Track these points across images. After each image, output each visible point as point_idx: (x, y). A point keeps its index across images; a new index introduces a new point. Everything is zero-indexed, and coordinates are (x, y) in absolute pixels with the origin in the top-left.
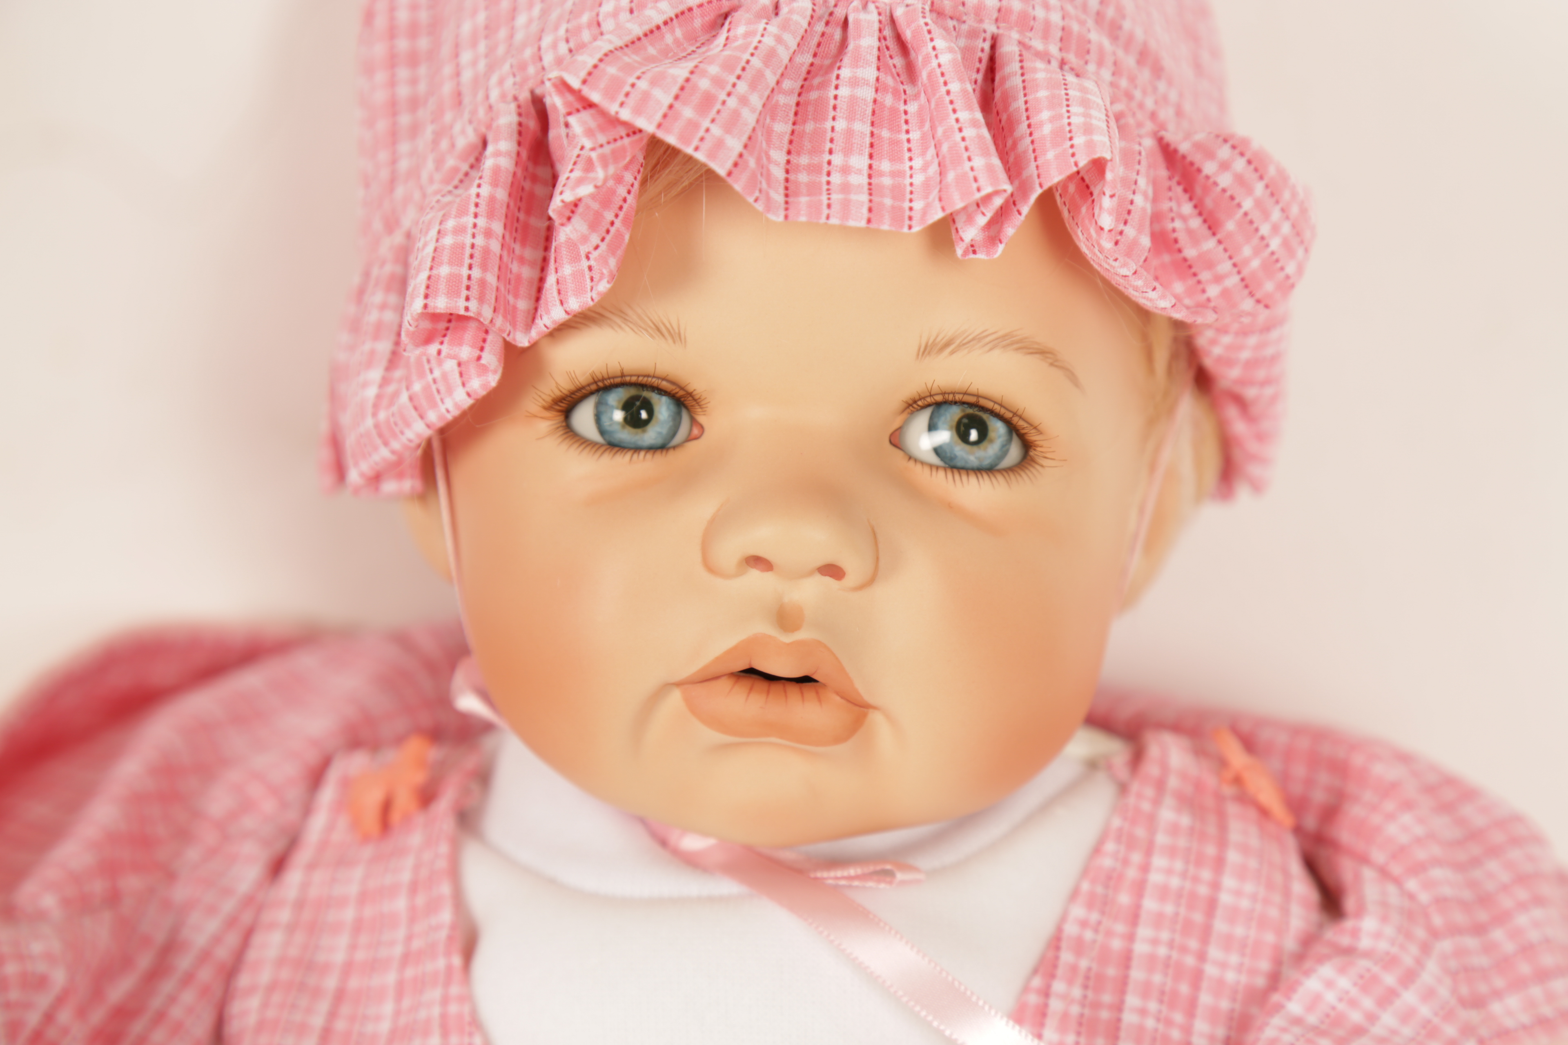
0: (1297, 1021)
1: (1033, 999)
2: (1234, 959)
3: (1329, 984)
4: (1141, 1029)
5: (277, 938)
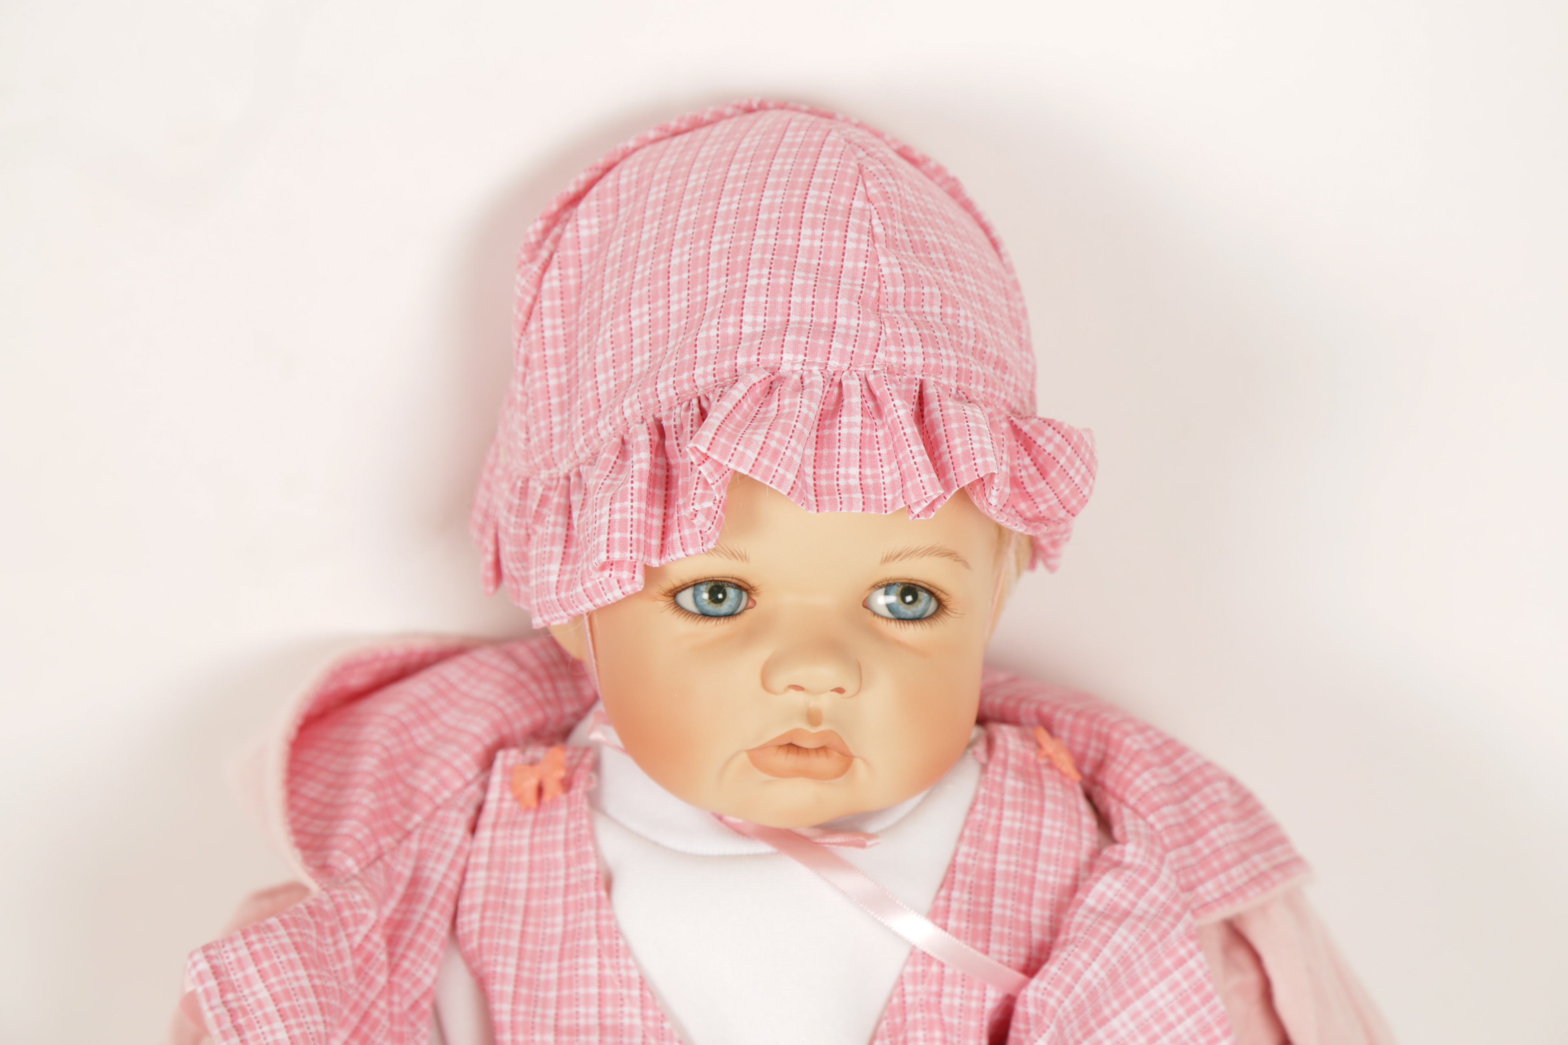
0: (1092, 910)
1: (942, 903)
2: (1052, 868)
3: (1110, 887)
4: (1003, 917)
5: (482, 874)
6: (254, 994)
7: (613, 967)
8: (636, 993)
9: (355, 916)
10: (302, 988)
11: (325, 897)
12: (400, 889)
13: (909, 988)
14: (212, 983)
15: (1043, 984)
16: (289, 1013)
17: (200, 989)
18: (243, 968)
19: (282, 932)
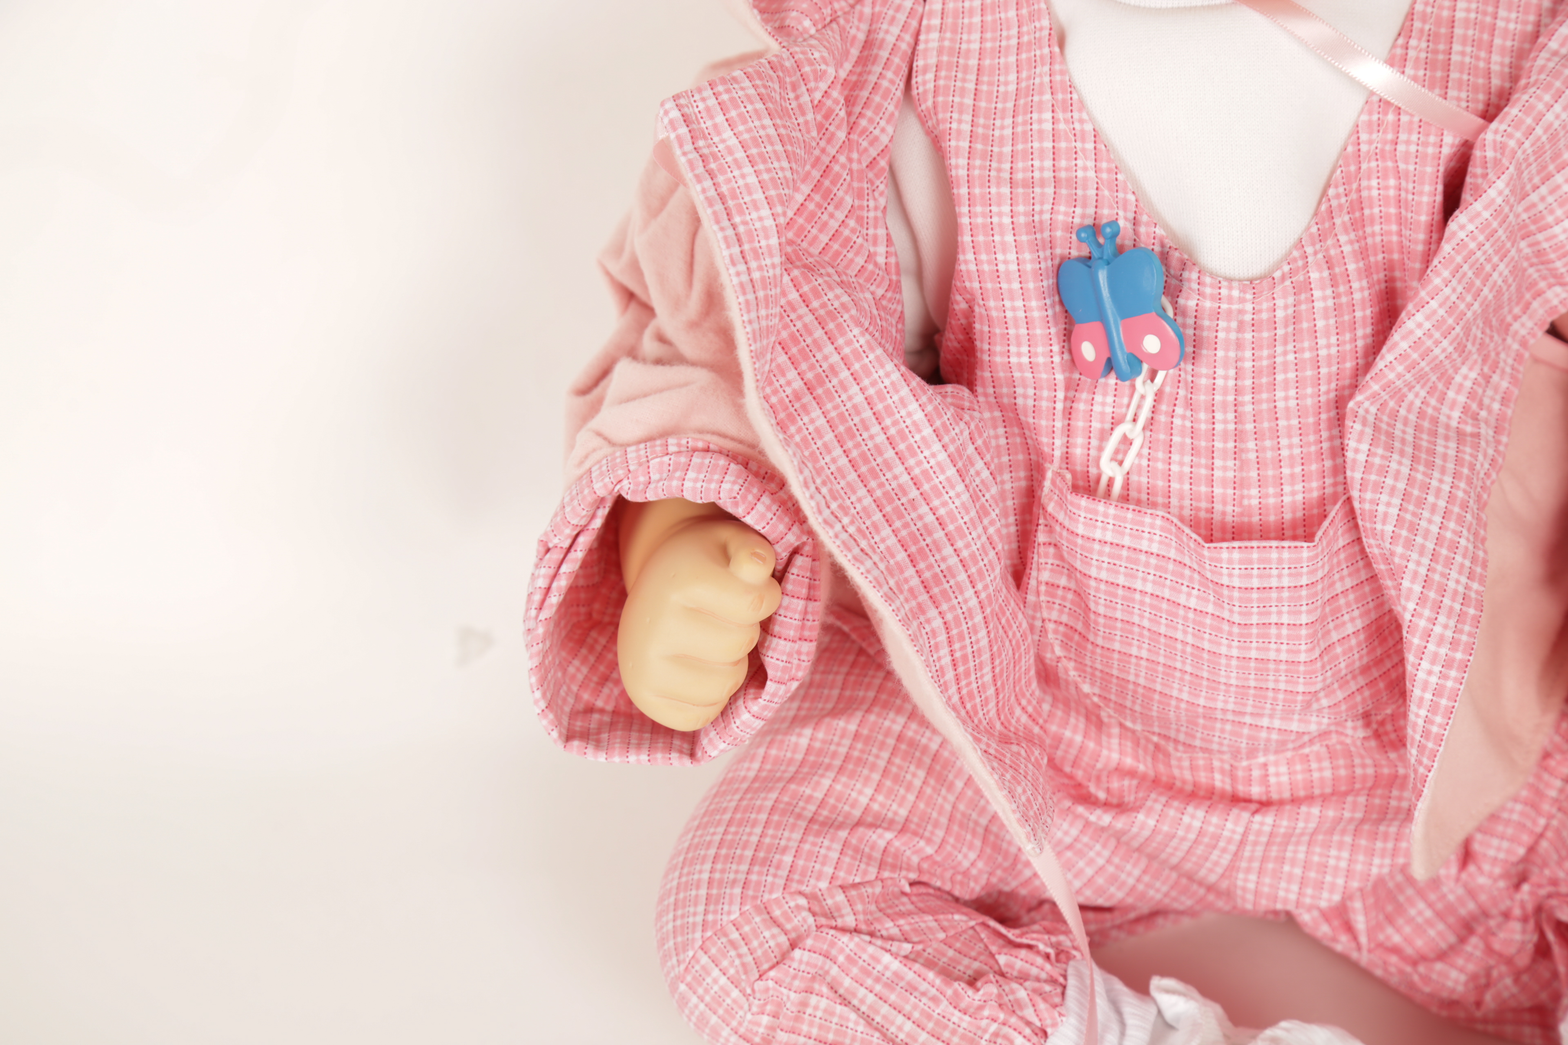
0: (1555, 53)
1: (1399, 51)
2: (1513, 15)
4: (1462, 63)
5: (935, 35)
6: (723, 141)
7: (1066, 121)
8: (1090, 146)
9: (815, 72)
10: (768, 136)
11: (785, 54)
12: (855, 52)
13: (1364, 137)
14: (683, 130)
15: (1503, 127)
16: (757, 159)
17: (673, 136)
18: (712, 117)
19: (747, 83)
